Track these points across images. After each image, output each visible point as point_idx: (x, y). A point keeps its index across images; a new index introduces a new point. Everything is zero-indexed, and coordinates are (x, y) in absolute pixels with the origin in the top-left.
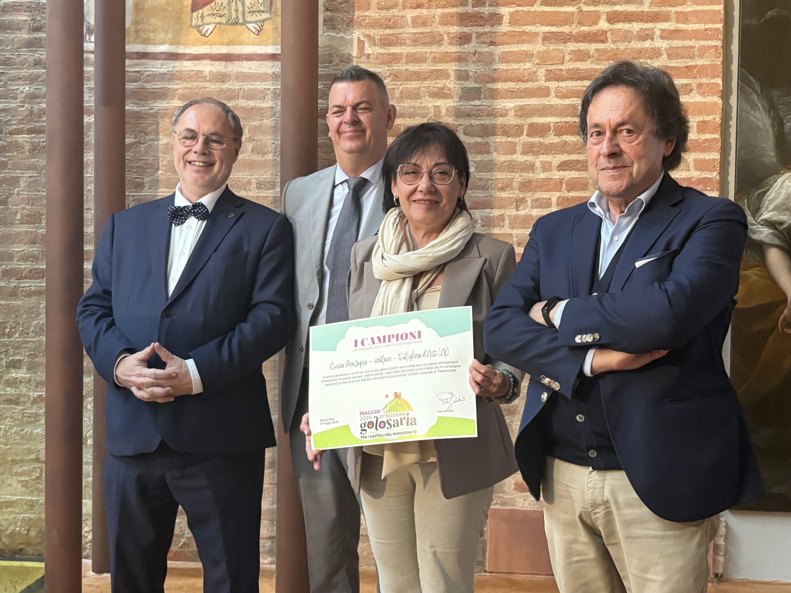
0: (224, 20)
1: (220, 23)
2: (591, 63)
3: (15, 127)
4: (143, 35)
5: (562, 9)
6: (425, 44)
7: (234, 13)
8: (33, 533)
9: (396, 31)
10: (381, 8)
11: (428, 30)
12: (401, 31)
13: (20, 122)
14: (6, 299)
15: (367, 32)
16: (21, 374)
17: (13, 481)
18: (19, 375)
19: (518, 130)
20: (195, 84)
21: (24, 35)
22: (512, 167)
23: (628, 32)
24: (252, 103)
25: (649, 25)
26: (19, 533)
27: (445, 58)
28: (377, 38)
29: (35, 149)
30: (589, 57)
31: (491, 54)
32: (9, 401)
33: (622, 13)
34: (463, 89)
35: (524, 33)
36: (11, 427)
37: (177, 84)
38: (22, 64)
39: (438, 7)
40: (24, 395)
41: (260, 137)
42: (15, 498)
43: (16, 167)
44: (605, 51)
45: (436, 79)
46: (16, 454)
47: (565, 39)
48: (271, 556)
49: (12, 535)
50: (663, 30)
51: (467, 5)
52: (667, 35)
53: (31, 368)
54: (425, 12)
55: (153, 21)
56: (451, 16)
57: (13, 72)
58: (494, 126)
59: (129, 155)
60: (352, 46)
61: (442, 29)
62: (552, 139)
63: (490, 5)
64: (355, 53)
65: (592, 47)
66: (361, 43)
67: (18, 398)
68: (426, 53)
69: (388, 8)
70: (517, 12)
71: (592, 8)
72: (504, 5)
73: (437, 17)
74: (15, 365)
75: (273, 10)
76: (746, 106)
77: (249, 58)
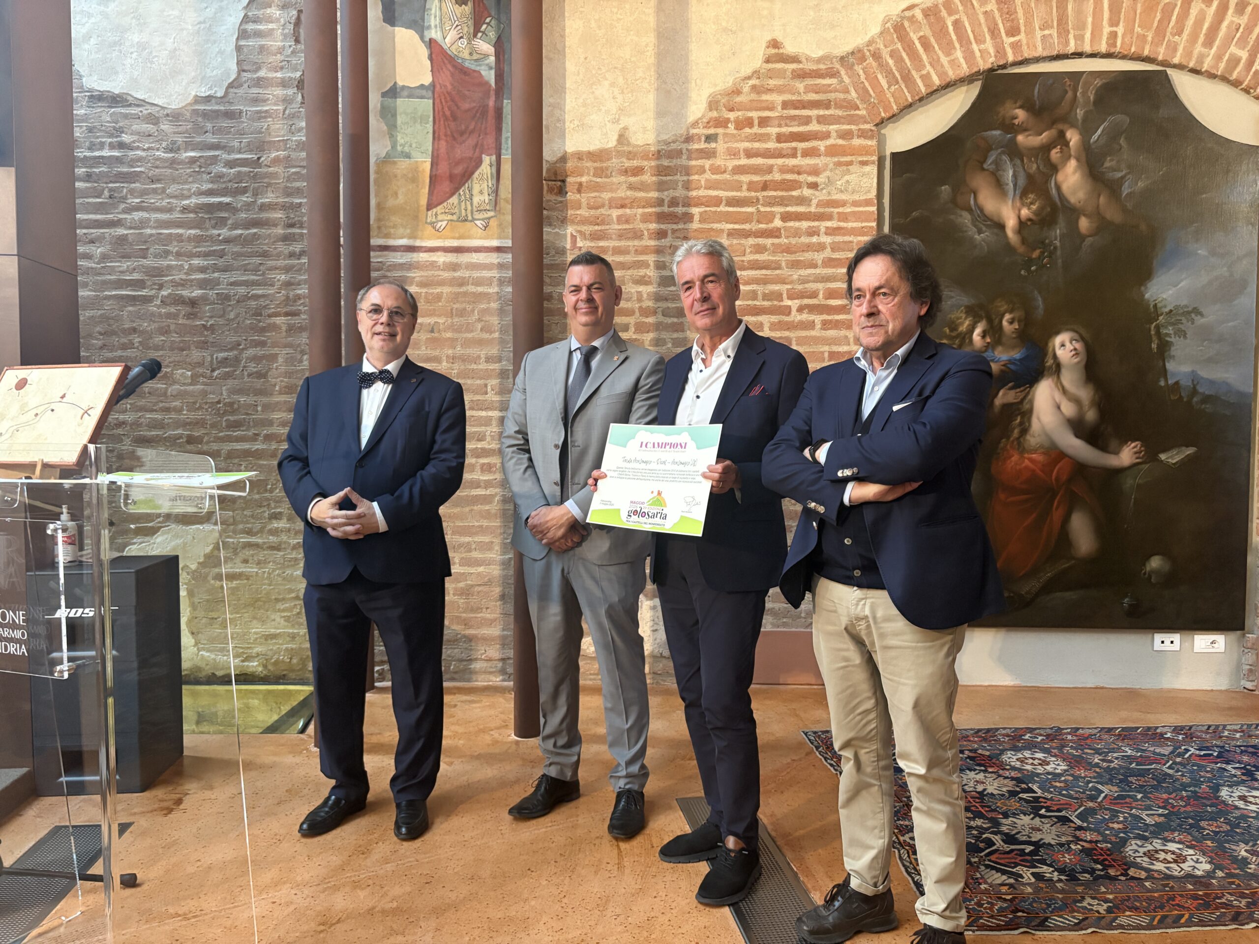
0: (455, 217)
1: (451, 220)
2: (768, 255)
3: (273, 310)
4: (385, 231)
5: (741, 210)
6: (628, 239)
7: (463, 211)
8: (295, 661)
9: (603, 227)
10: (590, 208)
11: (631, 226)
12: (608, 227)
13: (278, 306)
14: (268, 460)
15: (579, 228)
16: (282, 524)
17: (277, 616)
18: (280, 525)
20: (430, 273)
21: (280, 231)
23: (798, 229)
24: (480, 289)
25: (816, 224)
26: (283, 661)
27: (644, 251)
28: (588, 233)
29: (291, 329)
30: (766, 250)
32: (272, 548)
33: (793, 213)
34: (661, 277)
35: (712, 229)
36: (274, 570)
37: (415, 273)
38: (278, 255)
39: (638, 207)
40: (285, 542)
41: (488, 318)
42: (278, 631)
43: (275, 344)
44: (780, 245)
45: (638, 268)
46: (279, 593)
47: (747, 234)
48: (503, 675)
49: (276, 663)
50: (827, 228)
51: (663, 206)
52: (830, 232)
53: (289, 519)
54: (628, 211)
55: (393, 218)
56: (650, 214)
57: (271, 263)
60: (566, 240)
61: (642, 226)
63: (683, 206)
64: (568, 246)
65: (769, 242)
66: (574, 238)
67: (280, 545)
68: (629, 246)
69: (597, 208)
70: (706, 211)
71: (768, 209)
72: (695, 206)
73: (638, 216)
74: (276, 516)
75: (498, 209)
77: (478, 250)
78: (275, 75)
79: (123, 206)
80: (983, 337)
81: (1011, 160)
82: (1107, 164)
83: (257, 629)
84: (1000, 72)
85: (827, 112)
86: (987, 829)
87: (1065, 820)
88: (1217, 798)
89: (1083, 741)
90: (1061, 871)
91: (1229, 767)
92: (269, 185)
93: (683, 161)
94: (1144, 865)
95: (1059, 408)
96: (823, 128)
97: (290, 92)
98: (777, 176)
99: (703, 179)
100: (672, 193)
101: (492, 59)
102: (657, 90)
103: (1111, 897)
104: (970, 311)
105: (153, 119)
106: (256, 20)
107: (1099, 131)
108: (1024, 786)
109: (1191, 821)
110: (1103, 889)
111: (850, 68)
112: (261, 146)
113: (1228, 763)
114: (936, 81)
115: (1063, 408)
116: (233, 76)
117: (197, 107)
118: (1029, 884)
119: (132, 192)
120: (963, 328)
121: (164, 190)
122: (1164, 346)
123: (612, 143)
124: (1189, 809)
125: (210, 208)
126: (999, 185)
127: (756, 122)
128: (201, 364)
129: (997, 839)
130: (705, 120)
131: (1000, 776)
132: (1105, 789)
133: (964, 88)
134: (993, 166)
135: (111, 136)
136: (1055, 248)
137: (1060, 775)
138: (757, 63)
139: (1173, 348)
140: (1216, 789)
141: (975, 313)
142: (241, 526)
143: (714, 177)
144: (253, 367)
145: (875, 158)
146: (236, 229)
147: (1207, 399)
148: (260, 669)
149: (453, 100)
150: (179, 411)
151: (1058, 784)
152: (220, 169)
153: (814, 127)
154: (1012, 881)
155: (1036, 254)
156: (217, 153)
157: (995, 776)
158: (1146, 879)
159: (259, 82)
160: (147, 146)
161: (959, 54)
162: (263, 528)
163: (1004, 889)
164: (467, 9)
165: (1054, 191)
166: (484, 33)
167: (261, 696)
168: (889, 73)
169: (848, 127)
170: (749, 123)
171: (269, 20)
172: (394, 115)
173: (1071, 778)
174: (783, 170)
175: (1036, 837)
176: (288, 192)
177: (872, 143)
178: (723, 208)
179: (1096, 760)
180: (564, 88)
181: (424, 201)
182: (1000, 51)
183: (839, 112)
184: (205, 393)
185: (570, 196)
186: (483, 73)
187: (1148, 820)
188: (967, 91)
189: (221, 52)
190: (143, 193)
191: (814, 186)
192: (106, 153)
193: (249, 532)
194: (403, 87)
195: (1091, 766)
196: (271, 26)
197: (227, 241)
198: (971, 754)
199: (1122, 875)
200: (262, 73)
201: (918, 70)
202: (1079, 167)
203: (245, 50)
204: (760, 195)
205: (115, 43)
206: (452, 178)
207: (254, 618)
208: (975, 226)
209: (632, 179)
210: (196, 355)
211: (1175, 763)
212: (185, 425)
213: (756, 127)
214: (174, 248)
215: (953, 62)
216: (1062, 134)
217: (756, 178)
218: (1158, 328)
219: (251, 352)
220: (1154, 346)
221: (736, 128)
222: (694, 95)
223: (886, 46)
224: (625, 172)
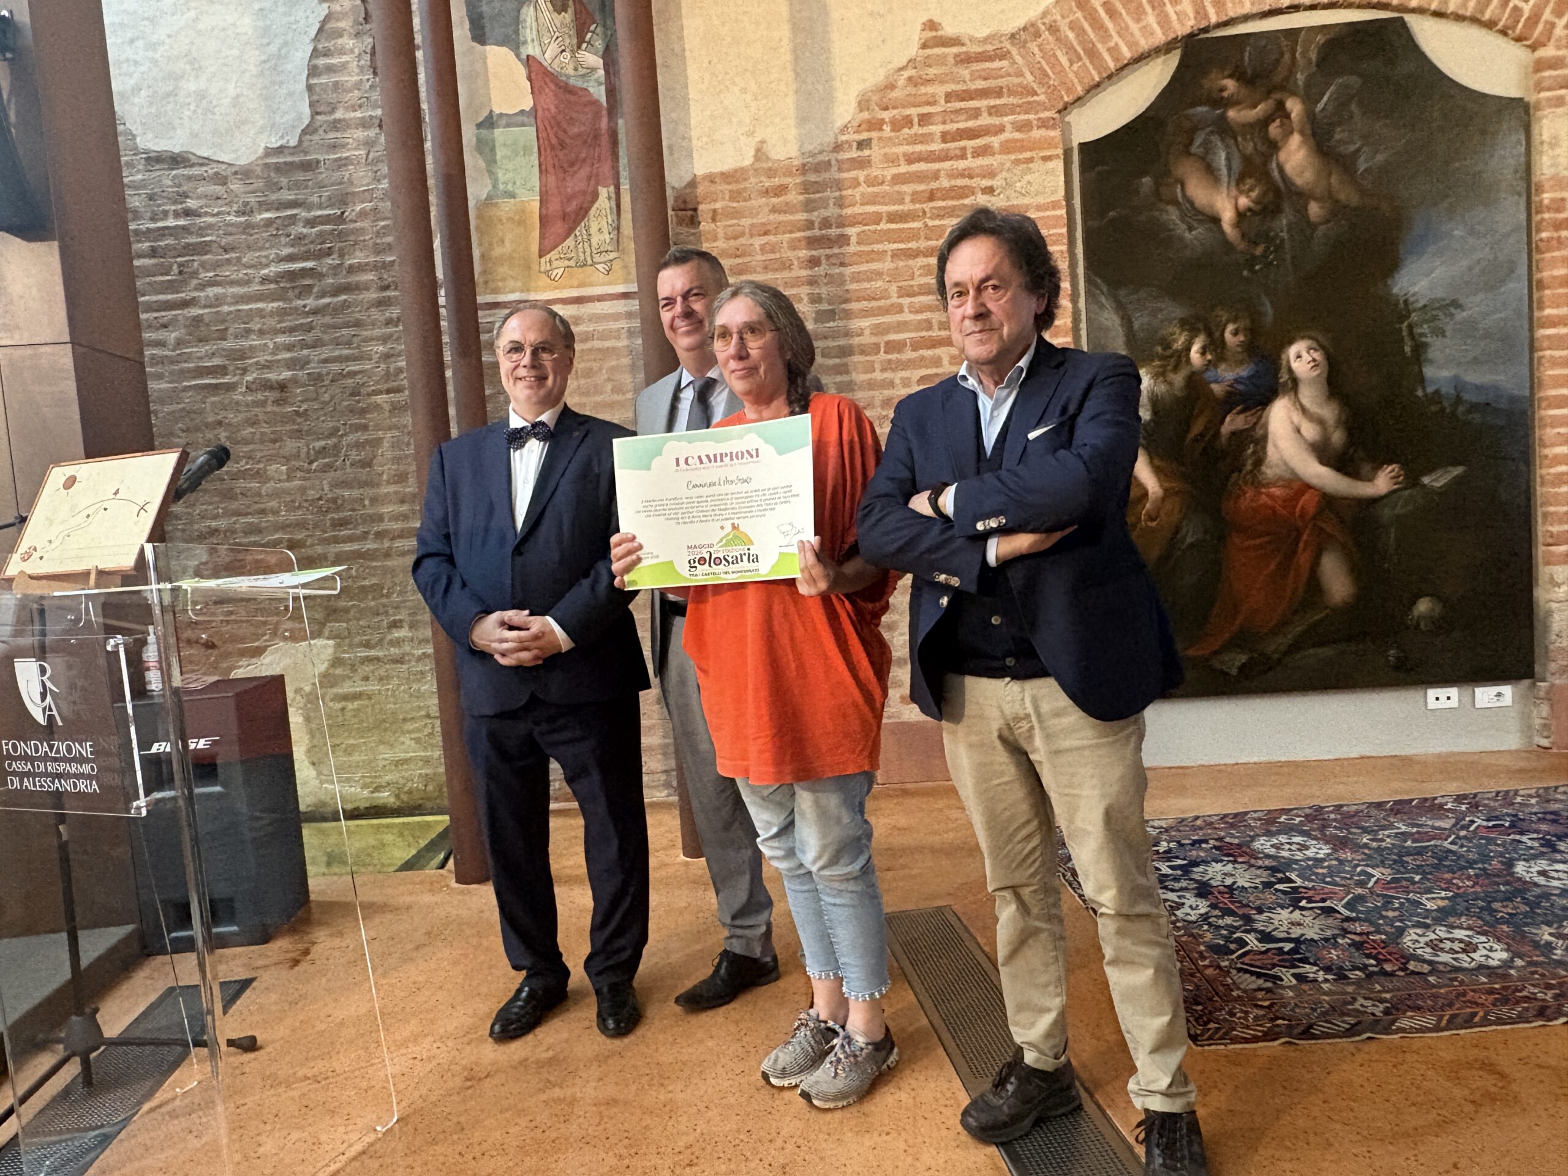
0: (572, 263)
1: (569, 267)
3: (373, 388)
4: (491, 285)
5: (906, 226)
6: (775, 271)
7: (581, 255)
8: (430, 788)
9: (746, 260)
10: (729, 238)
11: (778, 256)
12: (748, 259)
13: (377, 382)
14: (383, 561)
16: (403, 633)
17: (406, 738)
18: (401, 635)
19: (876, 348)
21: (373, 295)
22: (871, 385)
24: (607, 344)
26: (417, 789)
27: (796, 282)
29: (394, 408)
31: (841, 275)
32: (394, 661)
34: (818, 312)
35: (873, 251)
36: (399, 687)
38: (374, 324)
39: (785, 233)
40: (408, 654)
41: (618, 377)
42: (409, 755)
43: (378, 428)
46: (406, 712)
49: (410, 792)
51: (813, 229)
53: (414, 626)
54: (771, 238)
55: (501, 270)
56: (799, 240)
57: (366, 333)
58: (851, 346)
59: (489, 407)
61: (790, 254)
62: (909, 354)
63: (837, 227)
67: (403, 657)
69: (735, 238)
70: (864, 231)
71: (937, 222)
72: (852, 225)
73: (785, 243)
74: (396, 625)
75: (620, 248)
76: (1094, 307)
77: (600, 298)
78: (352, 115)
79: (195, 282)
80: (1203, 353)
81: (1223, 140)
82: (1337, 137)
83: (386, 754)
84: (1202, 36)
85: (998, 102)
86: (1237, 928)
87: (1329, 911)
88: (1512, 874)
89: (1349, 818)
90: (1327, 969)
91: (1524, 839)
92: (356, 243)
93: (834, 174)
94: (1427, 957)
95: (1298, 431)
96: (995, 121)
97: (372, 133)
98: (945, 183)
99: (857, 193)
100: (824, 213)
101: (601, 72)
102: (796, 92)
103: (1388, 996)
104: (1184, 323)
105: (220, 179)
106: (327, 54)
107: (1325, 98)
108: (1280, 875)
109: (1481, 903)
110: (1378, 987)
111: (1023, 45)
112: (343, 199)
113: (1522, 833)
114: (1127, 54)
115: (1303, 431)
116: (306, 122)
117: (269, 161)
118: (1289, 987)
119: (203, 265)
120: (1179, 344)
121: (239, 259)
122: (1420, 348)
123: (748, 161)
124: (1478, 889)
125: (291, 275)
126: (1210, 171)
127: (916, 120)
128: (297, 456)
129: (1251, 939)
130: (855, 124)
131: (1252, 866)
132: (1377, 873)
133: (1160, 60)
134: (1201, 150)
135: (175, 202)
136: (1283, 240)
137: (1322, 860)
138: (913, 50)
139: (1430, 350)
140: (1510, 864)
141: (1191, 326)
142: (358, 639)
143: (870, 190)
144: (354, 455)
145: (1060, 151)
146: (323, 297)
147: (1473, 407)
148: (392, 800)
149: (558, 124)
150: (275, 512)
151: (1320, 871)
152: (300, 229)
153: (985, 120)
154: (1269, 985)
155: (1259, 251)
156: (294, 211)
157: (1245, 866)
158: (1431, 973)
159: (336, 125)
160: (216, 210)
161: (1151, 19)
162: (381, 640)
163: (1260, 995)
164: (568, 17)
165: (1276, 174)
166: (589, 43)
167: (395, 831)
168: (1070, 49)
169: (1026, 117)
170: (908, 122)
171: (342, 52)
172: (493, 149)
173: (1335, 863)
174: (953, 174)
175: (1296, 932)
176: (379, 250)
177: (1055, 133)
178: (884, 226)
179: (1365, 840)
180: (686, 99)
181: (535, 248)
182: (1201, 11)
183: (1012, 100)
184: (303, 490)
185: (704, 227)
186: (591, 90)
187: (1430, 905)
188: (1165, 61)
189: (290, 94)
190: (217, 265)
191: (989, 190)
192: (171, 222)
193: (367, 645)
194: (501, 115)
195: (1358, 847)
196: (345, 58)
197: (315, 312)
198: (1217, 844)
199: (1401, 969)
200: (339, 114)
201: (1104, 42)
202: (1304, 142)
203: (318, 89)
204: (927, 207)
205: (169, 95)
206: (564, 216)
207: (382, 742)
208: (1183, 221)
209: (775, 200)
210: (291, 446)
211: (1458, 837)
212: (284, 527)
213: (916, 126)
214: (255, 326)
215: (1146, 30)
216: (1280, 106)
217: (921, 187)
218: (1410, 327)
219: (352, 438)
220: (1407, 349)
221: (893, 130)
222: (839, 95)
223: (1063, 17)
224: (766, 192)
